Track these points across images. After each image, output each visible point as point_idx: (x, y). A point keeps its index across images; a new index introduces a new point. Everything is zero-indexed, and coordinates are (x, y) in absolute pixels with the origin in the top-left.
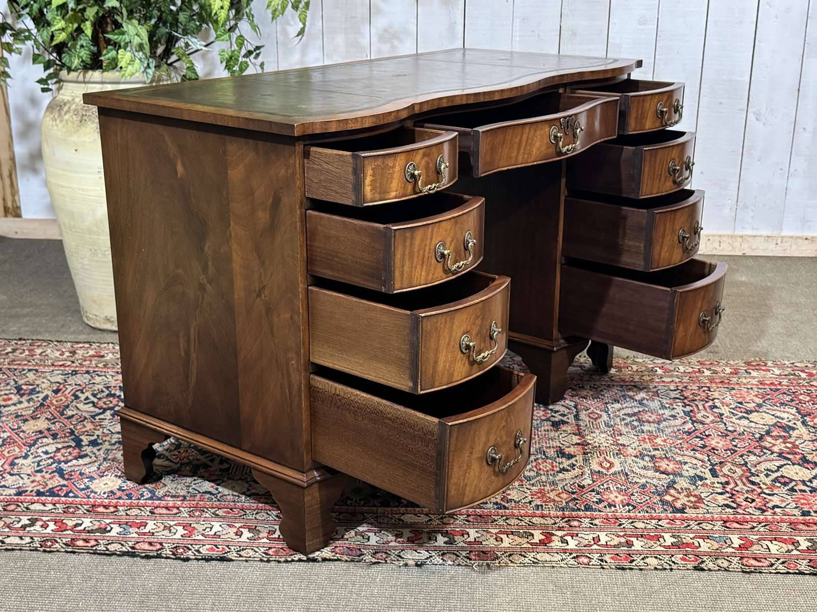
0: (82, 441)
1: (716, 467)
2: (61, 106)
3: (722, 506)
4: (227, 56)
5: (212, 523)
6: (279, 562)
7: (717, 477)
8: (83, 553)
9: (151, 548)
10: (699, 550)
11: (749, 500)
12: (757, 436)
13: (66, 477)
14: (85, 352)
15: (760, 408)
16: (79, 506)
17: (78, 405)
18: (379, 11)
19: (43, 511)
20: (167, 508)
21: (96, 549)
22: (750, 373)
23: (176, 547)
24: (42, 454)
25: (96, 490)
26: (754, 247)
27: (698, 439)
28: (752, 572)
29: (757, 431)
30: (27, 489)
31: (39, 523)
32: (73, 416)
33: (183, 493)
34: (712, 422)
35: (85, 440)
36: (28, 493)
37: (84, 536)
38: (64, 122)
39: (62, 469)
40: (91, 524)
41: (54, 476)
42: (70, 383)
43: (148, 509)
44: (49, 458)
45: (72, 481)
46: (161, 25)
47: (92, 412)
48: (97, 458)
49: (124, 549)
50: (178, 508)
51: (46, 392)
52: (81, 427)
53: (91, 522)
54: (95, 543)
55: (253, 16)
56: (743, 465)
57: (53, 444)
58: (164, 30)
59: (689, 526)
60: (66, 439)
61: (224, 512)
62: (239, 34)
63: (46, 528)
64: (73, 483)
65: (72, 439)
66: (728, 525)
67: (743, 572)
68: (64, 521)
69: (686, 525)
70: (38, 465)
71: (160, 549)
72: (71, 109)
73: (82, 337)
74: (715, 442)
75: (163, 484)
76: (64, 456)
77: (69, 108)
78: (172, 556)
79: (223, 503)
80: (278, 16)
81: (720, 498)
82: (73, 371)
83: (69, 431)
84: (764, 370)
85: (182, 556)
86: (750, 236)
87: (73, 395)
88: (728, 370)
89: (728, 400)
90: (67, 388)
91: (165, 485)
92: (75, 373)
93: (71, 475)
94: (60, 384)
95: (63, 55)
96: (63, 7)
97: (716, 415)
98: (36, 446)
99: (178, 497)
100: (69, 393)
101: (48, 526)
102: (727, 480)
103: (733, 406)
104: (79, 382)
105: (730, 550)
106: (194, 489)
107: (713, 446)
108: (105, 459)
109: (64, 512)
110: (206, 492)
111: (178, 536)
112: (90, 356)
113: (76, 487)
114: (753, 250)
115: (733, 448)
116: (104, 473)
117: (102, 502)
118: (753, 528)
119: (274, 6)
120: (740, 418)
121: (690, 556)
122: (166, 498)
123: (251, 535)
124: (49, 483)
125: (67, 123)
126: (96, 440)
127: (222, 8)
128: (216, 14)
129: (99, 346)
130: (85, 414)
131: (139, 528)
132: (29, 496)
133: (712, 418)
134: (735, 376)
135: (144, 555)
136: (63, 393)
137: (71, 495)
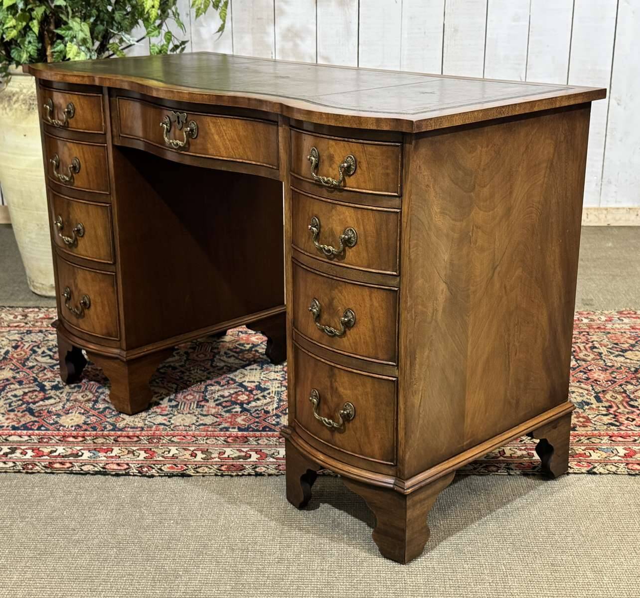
0: (45, 386)
1: (600, 395)
2: (10, 97)
3: (607, 424)
4: (157, 50)
5: (169, 448)
6: (232, 476)
7: (601, 402)
8: (60, 473)
9: (119, 468)
10: (590, 458)
11: (630, 419)
12: (633, 369)
13: (36, 414)
14: (36, 315)
15: (633, 347)
16: (52, 437)
17: (37, 358)
18: (282, 13)
19: (20, 442)
20: (128, 437)
21: (72, 470)
22: (623, 320)
23: (141, 467)
24: (11, 397)
25: (65, 425)
26: (617, 218)
27: (582, 374)
28: (637, 474)
29: (632, 365)
30: (3, 424)
31: (18, 451)
32: (33, 367)
33: (140, 425)
34: (593, 359)
35: (48, 385)
36: (5, 428)
37: (59, 459)
38: (14, 110)
39: (32, 409)
40: (64, 451)
41: (25, 415)
42: (26, 340)
43: (112, 438)
44: (18, 400)
45: (42, 418)
46: (99, 23)
47: (50, 363)
48: (60, 399)
49: (96, 469)
50: (138, 437)
51: (6, 348)
52: (42, 375)
53: (64, 449)
54: (70, 465)
55: (178, 15)
56: (623, 392)
57: (20, 389)
58: (101, 28)
59: (580, 440)
60: (31, 385)
61: (179, 439)
62: (167, 30)
63: (25, 455)
64: (43, 420)
65: (37, 385)
66: (613, 439)
67: (629, 474)
68: (40, 449)
69: (578, 439)
70: (10, 406)
71: (128, 469)
72: (20, 99)
73: (30, 304)
74: (597, 375)
75: (122, 418)
76: (31, 399)
77: (18, 98)
78: (138, 474)
79: (177, 432)
80: (201, 14)
81: (605, 418)
82: (28, 331)
83: (32, 378)
84: (634, 318)
85: (147, 474)
86: (614, 209)
87: (31, 350)
88: (603, 318)
89: (605, 341)
90: (24, 345)
91: (124, 419)
92: (29, 332)
93: (40, 413)
94: (18, 341)
95: (13, 51)
96: (13, 8)
97: (596, 354)
98: (6, 391)
99: (137, 428)
100: (27, 348)
101: (27, 453)
102: (610, 404)
103: (610, 347)
104: (34, 340)
105: (617, 458)
106: (149, 422)
107: (595, 378)
108: (68, 400)
109: (39, 442)
110: (160, 424)
111: (141, 458)
112: (40, 318)
113: (46, 422)
114: (617, 221)
115: (613, 379)
116: (69, 410)
117: (71, 434)
118: (635, 440)
119: (197, 6)
120: (617, 356)
121: (583, 463)
122: (126, 429)
123: (204, 456)
124: (22, 420)
125: (16, 112)
126: (57, 385)
127: (153, 7)
128: (148, 12)
129: (47, 310)
130: (43, 365)
131: (106, 453)
132: (6, 430)
133: (592, 356)
134: (609, 322)
135: (114, 473)
136: (22, 348)
137: (43, 428)
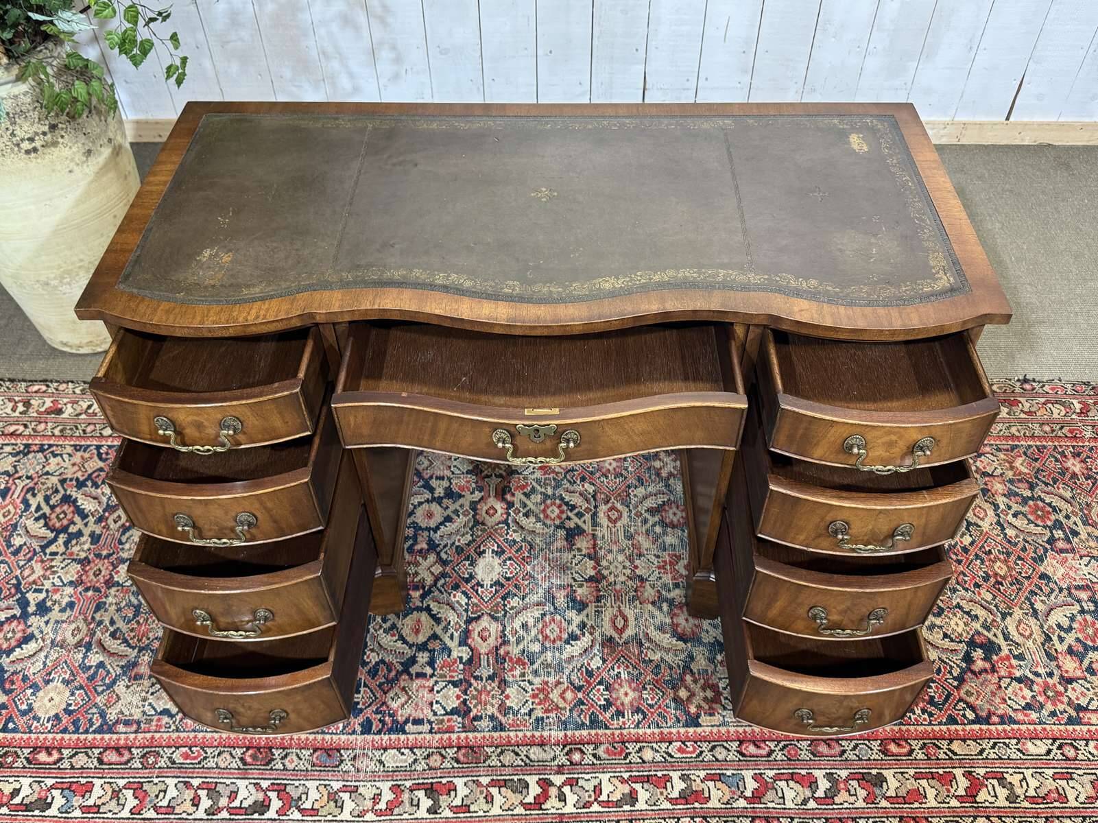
0: (28, 603)
4: (117, 40)
5: (167, 781)
10: (708, 804)
14: (41, 402)
16: (19, 751)
17: (27, 523)
20: (118, 749)
25: (39, 714)
32: (20, 549)
35: (32, 601)
40: (30, 790)
42: (20, 474)
43: (96, 753)
45: (14, 695)
47: (43, 538)
48: (43, 641)
50: (130, 749)
52: (29, 571)
53: (31, 785)
59: (701, 753)
60: (11, 601)
61: (182, 755)
64: (14, 700)
65: (18, 602)
66: (743, 749)
69: (698, 751)
73: (38, 370)
75: (117, 695)
79: (182, 735)
82: (25, 447)
83: (15, 581)
87: (23, 501)
90: (16, 486)
91: (119, 698)
92: (27, 450)
93: (13, 683)
94: (9, 476)
99: (132, 723)
100: (18, 497)
104: (31, 472)
106: (150, 704)
108: (53, 643)
111: (127, 811)
112: (46, 411)
113: (17, 708)
116: (50, 674)
117: (45, 741)
118: (771, 753)
122: (118, 728)
123: (210, 803)
126: (44, 601)
129: (57, 389)
130: (34, 543)
131: (83, 796)
136: (12, 496)
137: (10, 725)
